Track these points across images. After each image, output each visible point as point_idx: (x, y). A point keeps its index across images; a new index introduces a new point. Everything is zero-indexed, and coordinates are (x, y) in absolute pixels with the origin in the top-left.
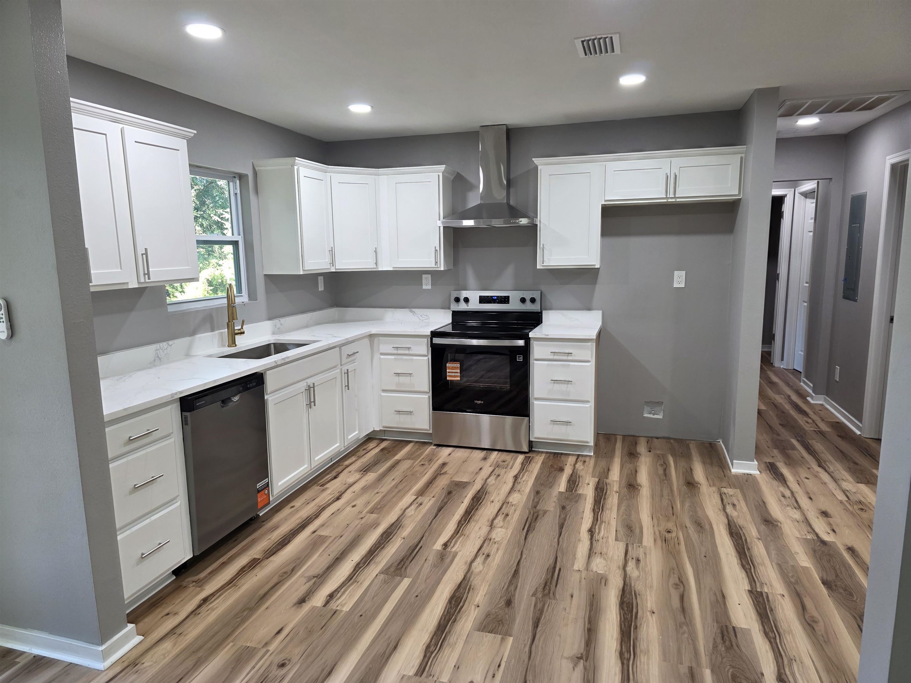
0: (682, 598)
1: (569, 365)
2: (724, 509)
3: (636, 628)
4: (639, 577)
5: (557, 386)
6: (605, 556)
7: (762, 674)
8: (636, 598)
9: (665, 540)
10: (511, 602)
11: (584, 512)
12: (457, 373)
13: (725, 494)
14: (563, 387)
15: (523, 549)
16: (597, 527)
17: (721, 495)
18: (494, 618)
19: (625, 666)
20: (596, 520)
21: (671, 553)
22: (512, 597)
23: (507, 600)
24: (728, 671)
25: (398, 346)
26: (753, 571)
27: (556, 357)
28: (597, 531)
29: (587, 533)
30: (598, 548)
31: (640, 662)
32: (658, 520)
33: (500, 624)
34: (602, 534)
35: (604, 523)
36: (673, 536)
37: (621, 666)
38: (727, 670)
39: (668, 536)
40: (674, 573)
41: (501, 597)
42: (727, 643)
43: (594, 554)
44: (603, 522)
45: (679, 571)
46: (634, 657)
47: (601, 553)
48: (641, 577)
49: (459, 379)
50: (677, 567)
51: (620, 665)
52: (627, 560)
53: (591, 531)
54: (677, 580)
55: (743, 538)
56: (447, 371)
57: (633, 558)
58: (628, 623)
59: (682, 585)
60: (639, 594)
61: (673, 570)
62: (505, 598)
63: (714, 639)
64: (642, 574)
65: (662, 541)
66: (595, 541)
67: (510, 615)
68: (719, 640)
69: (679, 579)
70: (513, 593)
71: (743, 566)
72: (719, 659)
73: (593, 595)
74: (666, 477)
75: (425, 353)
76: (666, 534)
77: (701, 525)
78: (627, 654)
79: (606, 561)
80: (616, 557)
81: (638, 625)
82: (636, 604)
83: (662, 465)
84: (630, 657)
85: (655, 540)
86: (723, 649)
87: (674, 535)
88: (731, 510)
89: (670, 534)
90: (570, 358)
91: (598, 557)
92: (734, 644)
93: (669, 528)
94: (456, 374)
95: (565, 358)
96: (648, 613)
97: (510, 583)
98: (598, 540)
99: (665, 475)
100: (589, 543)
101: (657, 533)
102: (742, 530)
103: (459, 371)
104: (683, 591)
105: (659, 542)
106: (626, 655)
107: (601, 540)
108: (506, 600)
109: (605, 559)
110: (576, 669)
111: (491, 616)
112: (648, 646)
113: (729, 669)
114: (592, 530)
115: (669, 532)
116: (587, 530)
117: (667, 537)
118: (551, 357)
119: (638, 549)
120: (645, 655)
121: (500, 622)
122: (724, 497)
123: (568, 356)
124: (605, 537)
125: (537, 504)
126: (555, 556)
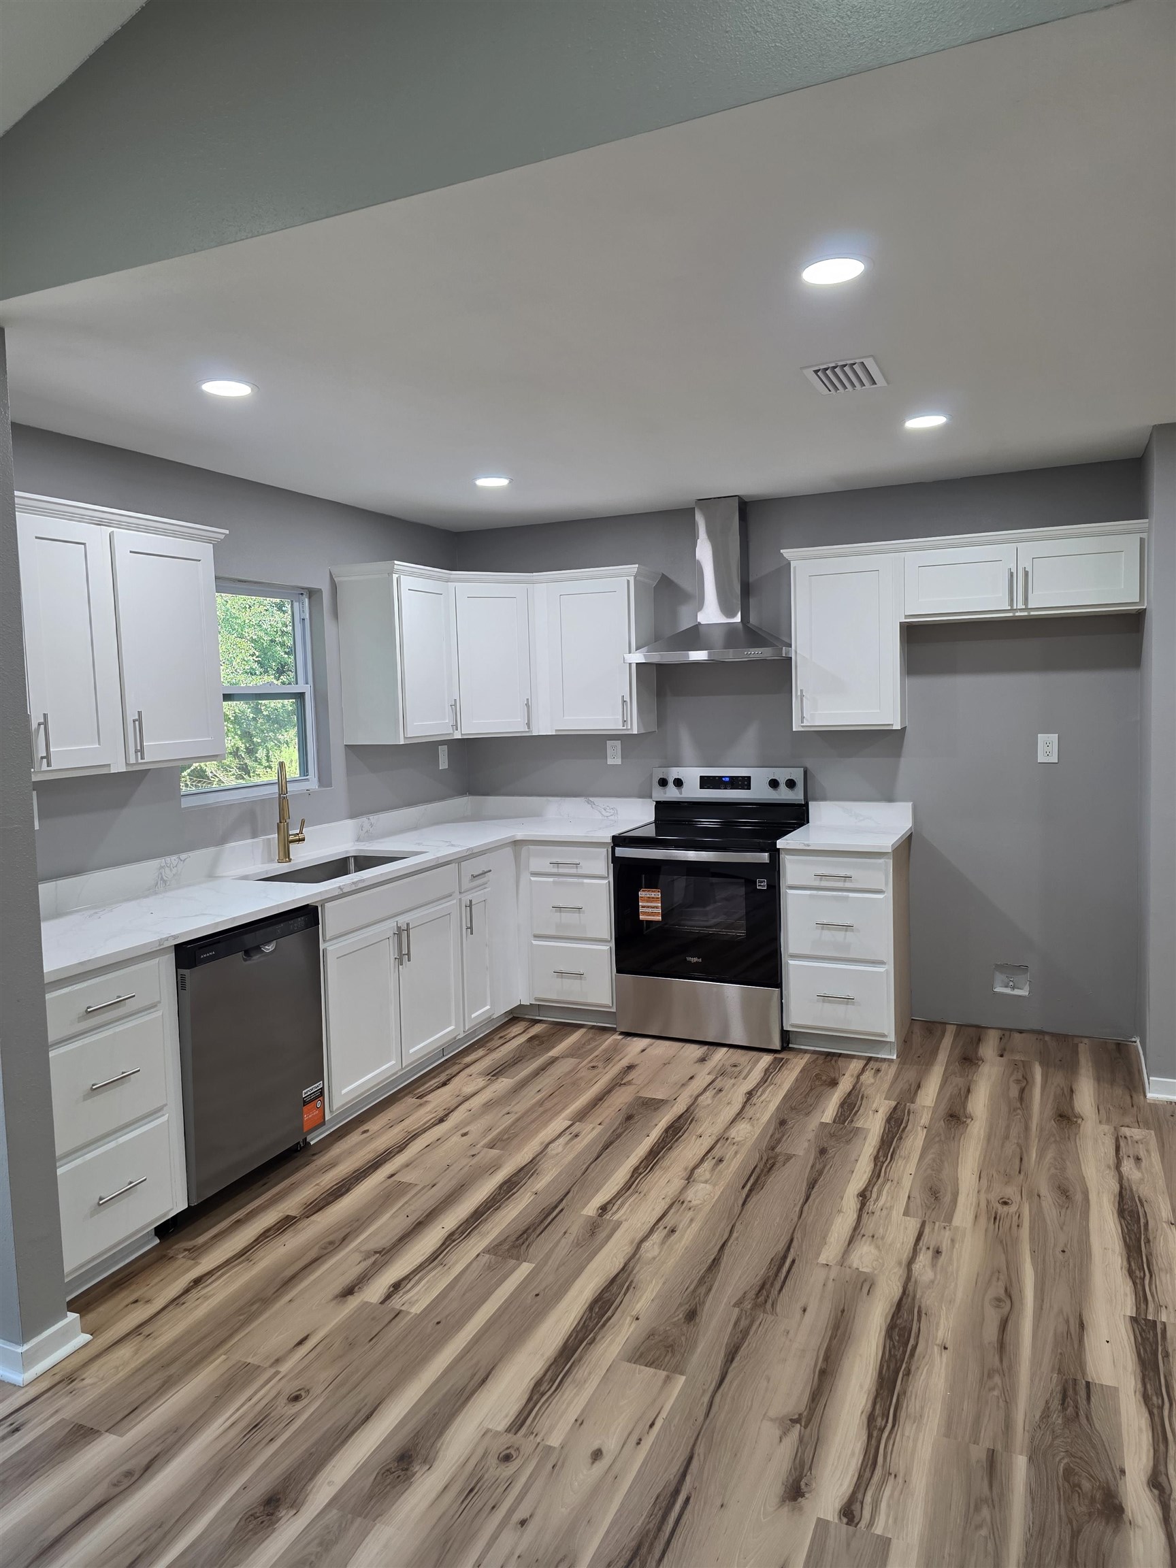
0: (1004, 1325)
1: (848, 897)
2: (1118, 1166)
3: (908, 1373)
4: (932, 1282)
5: (827, 935)
6: (880, 1242)
7: (1123, 1472)
8: (919, 1320)
9: (995, 1218)
10: (696, 1314)
11: (857, 1160)
12: (657, 907)
13: (1125, 1137)
14: (839, 936)
15: (735, 1223)
16: (875, 1189)
17: (1117, 1140)
18: (661, 1341)
19: (874, 1442)
20: (876, 1175)
21: (1001, 1242)
22: (698, 1305)
23: (690, 1311)
24: (1060, 1461)
25: (560, 861)
26: (1147, 1282)
27: (824, 884)
28: (874, 1196)
29: (856, 1199)
30: (869, 1225)
31: (903, 1435)
32: (990, 1181)
33: (668, 1351)
34: (881, 1203)
35: (889, 1183)
36: (1011, 1211)
37: (866, 1441)
38: (1058, 1459)
39: (1003, 1210)
40: (998, 1279)
41: (680, 1304)
42: (1070, 1411)
43: (860, 1237)
44: (888, 1180)
45: (1009, 1276)
46: (893, 1426)
47: (873, 1236)
48: (936, 1282)
49: (660, 918)
50: (1007, 1268)
51: (865, 1437)
52: (918, 1250)
53: (863, 1196)
54: (1002, 1291)
55: (1142, 1221)
56: (640, 904)
57: (928, 1248)
58: (896, 1363)
59: (1008, 1302)
60: (926, 1314)
61: (999, 1272)
62: (687, 1306)
63: (1047, 1402)
64: (938, 1277)
65: (989, 1219)
66: (868, 1213)
67: (690, 1337)
68: (1056, 1404)
69: (1006, 1289)
70: (702, 1300)
71: (1131, 1273)
72: (1048, 1438)
73: (843, 1311)
74: (1021, 1104)
75: (603, 872)
76: (999, 1206)
77: (1068, 1194)
78: (882, 1419)
79: (880, 1250)
80: (899, 1245)
81: (913, 1368)
82: (917, 1331)
83: (1018, 1081)
84: (885, 1426)
85: (976, 1217)
86: (1060, 1421)
87: (1013, 1209)
88: (1131, 1169)
89: (1006, 1208)
90: (848, 885)
91: (865, 1242)
92: (1082, 1413)
93: (1007, 1197)
94: (655, 910)
95: (840, 884)
96: (936, 1349)
97: (702, 1281)
98: (873, 1213)
99: (1021, 1099)
100: (855, 1216)
101: (983, 1205)
102: (1142, 1205)
103: (660, 905)
104: (1009, 1313)
105: (983, 1220)
106: (879, 1422)
107: (878, 1213)
108: (688, 1311)
109: (877, 1247)
110: (784, 1440)
111: (656, 1337)
112: (922, 1408)
113: (1063, 1458)
114: (866, 1193)
115: (1005, 1203)
116: (856, 1193)
117: (999, 1212)
118: (816, 883)
119: (942, 1231)
120: (914, 1422)
121: (670, 1349)
122: (1122, 1144)
123: (845, 881)
124: (887, 1208)
125: (777, 1143)
126: (788, 1237)
